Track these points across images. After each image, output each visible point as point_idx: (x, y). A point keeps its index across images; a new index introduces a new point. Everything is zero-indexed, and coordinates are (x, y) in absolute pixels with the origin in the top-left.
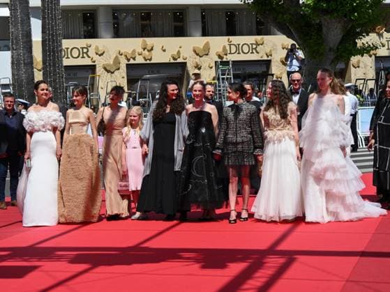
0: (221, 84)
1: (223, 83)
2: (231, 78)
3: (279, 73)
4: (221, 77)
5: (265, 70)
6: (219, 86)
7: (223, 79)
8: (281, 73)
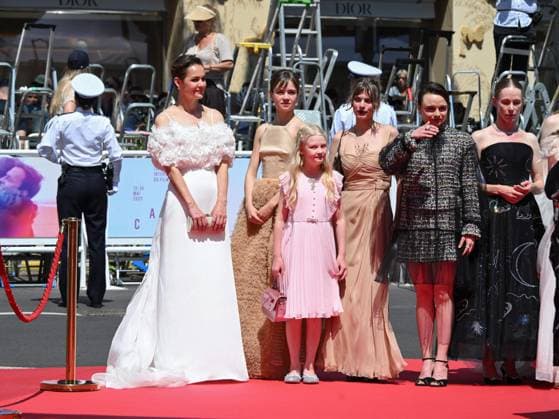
0: (284, 56)
1: (289, 50)
2: (315, 36)
3: (475, 28)
4: (285, 31)
5: (431, 14)
6: (277, 62)
7: (290, 37)
8: (481, 30)
